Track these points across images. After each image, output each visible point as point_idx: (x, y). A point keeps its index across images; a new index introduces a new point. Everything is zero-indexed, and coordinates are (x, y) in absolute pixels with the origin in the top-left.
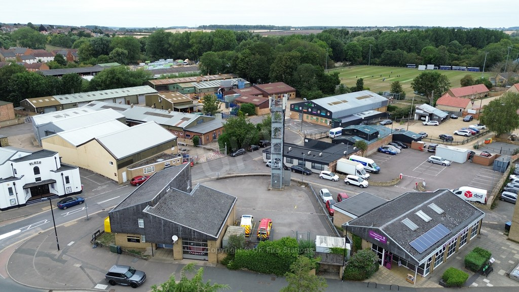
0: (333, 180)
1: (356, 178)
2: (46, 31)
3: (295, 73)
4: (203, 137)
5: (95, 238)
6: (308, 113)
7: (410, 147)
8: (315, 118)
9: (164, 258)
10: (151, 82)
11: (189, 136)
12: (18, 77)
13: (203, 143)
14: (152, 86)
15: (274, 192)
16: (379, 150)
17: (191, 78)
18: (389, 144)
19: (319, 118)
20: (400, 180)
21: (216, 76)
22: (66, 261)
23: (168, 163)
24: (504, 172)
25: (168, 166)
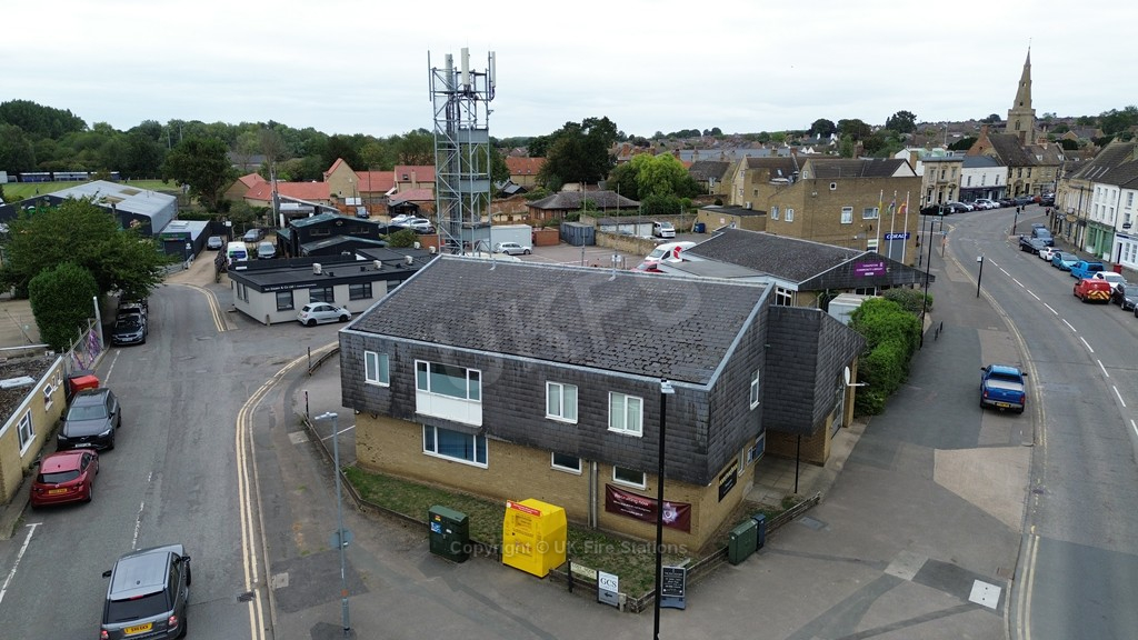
23: (48, 390)
24: (593, 243)
25: (50, 403)
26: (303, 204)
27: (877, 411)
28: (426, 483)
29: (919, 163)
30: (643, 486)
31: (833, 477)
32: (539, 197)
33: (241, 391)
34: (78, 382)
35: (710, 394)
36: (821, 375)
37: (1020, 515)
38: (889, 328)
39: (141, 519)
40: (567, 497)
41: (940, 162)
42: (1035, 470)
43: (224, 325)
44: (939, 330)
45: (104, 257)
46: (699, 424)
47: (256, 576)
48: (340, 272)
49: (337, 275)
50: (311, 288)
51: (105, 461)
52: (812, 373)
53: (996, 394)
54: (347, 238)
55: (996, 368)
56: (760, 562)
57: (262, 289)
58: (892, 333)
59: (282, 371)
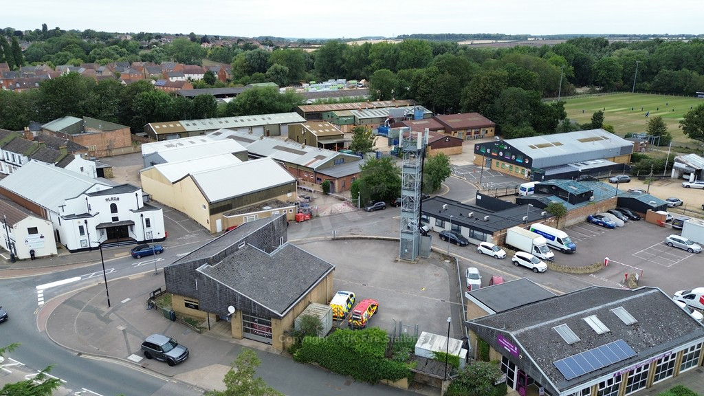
0: (495, 257)
1: (529, 257)
2: (209, 43)
3: (497, 101)
4: (336, 183)
5: (151, 298)
6: (498, 158)
7: (644, 219)
8: (507, 165)
9: (222, 334)
10: (301, 108)
11: (321, 180)
12: (143, 96)
13: (337, 191)
14: (301, 113)
15: (401, 264)
16: (589, 220)
17: (354, 104)
18: (608, 212)
19: (514, 166)
20: (604, 267)
21: (388, 102)
22: (112, 321)
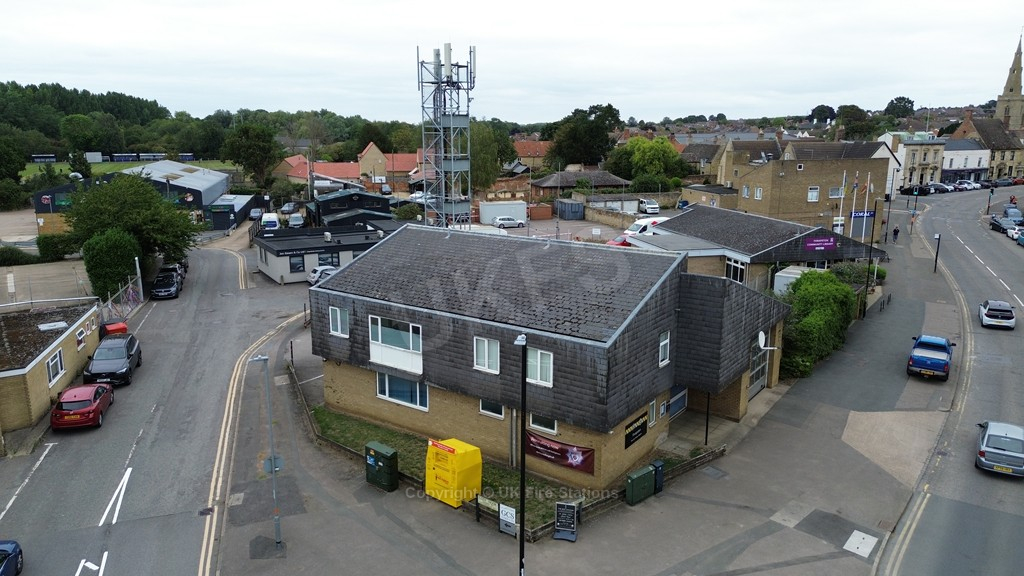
23: (82, 333)
24: (583, 218)
25: (82, 345)
26: (334, 182)
27: (804, 374)
28: (378, 423)
29: (901, 146)
30: (555, 432)
31: (745, 431)
32: (539, 177)
33: (245, 339)
34: (109, 328)
35: (609, 350)
36: (729, 338)
37: (917, 473)
38: (821, 298)
39: (137, 443)
40: (492, 439)
41: (922, 145)
42: (945, 433)
43: (246, 284)
44: (885, 303)
45: (145, 224)
46: (599, 377)
47: (218, 494)
48: (346, 240)
49: (343, 243)
50: (320, 253)
51: (118, 394)
52: (718, 336)
53: (921, 362)
54: (361, 211)
55: (925, 338)
56: (656, 504)
57: (278, 254)
58: (824, 302)
59: (284, 324)
